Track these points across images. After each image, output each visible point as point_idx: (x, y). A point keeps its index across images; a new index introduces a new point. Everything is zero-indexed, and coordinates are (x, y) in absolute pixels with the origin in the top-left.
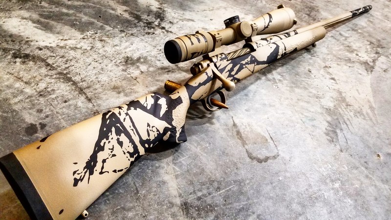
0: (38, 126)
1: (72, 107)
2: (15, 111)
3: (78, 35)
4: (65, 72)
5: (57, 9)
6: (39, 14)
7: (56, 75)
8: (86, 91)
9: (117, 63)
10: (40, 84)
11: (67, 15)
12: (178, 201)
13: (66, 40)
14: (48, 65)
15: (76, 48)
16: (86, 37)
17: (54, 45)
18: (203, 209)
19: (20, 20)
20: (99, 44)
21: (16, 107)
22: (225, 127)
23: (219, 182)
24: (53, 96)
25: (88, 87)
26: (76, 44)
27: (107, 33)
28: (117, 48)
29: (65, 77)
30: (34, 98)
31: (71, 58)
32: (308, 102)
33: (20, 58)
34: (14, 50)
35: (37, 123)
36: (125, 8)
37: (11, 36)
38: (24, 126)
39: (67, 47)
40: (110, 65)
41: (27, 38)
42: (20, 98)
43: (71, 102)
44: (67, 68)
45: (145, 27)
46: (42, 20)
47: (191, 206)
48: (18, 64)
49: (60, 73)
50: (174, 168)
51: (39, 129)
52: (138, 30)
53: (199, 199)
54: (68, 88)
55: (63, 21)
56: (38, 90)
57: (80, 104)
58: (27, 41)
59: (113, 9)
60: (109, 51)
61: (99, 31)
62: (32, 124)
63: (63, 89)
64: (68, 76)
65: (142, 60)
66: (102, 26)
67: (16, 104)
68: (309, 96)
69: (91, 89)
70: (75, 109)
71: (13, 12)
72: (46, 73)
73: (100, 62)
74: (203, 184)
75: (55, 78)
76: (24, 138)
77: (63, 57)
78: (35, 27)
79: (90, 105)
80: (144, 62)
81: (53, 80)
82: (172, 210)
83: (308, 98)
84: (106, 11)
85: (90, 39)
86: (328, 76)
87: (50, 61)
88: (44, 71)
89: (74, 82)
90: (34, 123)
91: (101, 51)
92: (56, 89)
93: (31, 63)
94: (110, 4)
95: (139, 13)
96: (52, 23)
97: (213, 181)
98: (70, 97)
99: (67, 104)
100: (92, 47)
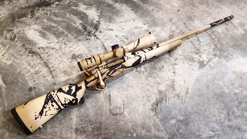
0: (33, 88)
1: (46, 80)
2: (26, 80)
3: (56, 40)
4: (47, 62)
5: (50, 24)
6: (42, 27)
7: (43, 63)
8: (53, 72)
9: (69, 58)
10: (36, 68)
11: (54, 27)
12: (74, 127)
13: (50, 43)
14: (41, 58)
15: (54, 48)
16: (59, 42)
17: (45, 46)
18: (83, 132)
19: (34, 31)
20: (63, 46)
21: (27, 79)
22: (105, 96)
23: (93, 122)
24: (40, 74)
25: (54, 71)
26: (54, 46)
27: (69, 39)
28: (71, 48)
29: (46, 65)
30: (33, 75)
31: (50, 54)
32: (152, 86)
33: (31, 53)
34: (30, 49)
35: (33, 87)
36: (81, 22)
37: (29, 41)
38: (29, 87)
39: (50, 48)
40: (65, 59)
41: (35, 42)
42: (29, 74)
43: (46, 78)
44: (48, 60)
45: (87, 35)
46: (43, 31)
47: (78, 130)
48: (30, 56)
49: (45, 63)
50: (77, 113)
51: (33, 89)
52: (83, 37)
53: (82, 127)
54: (46, 70)
55: (51, 31)
56: (35, 71)
57: (49, 79)
58: (35, 44)
59: (75, 23)
60: (67, 50)
61: (65, 38)
62: (31, 87)
63: (44, 71)
64: (48, 64)
65: (80, 56)
66: (67, 35)
67: (27, 77)
68: (154, 83)
69: (55, 71)
70: (47, 82)
71: (32, 26)
72: (40, 62)
73: (62, 57)
74: (86, 121)
75: (42, 65)
76: (28, 93)
77: (47, 53)
78: (39, 35)
79: (53, 80)
80: (81, 58)
81: (42, 66)
82: (71, 130)
83: (153, 84)
84: (71, 24)
85: (60, 43)
86: (172, 71)
87: (42, 56)
88: (39, 61)
89: (49, 67)
90: (32, 86)
91: (63, 51)
92: (42, 71)
93: (35, 56)
94: (74, 19)
95: (86, 25)
96: (47, 32)
97: (90, 121)
98: (46, 75)
99: (44, 78)
100: (60, 48)
